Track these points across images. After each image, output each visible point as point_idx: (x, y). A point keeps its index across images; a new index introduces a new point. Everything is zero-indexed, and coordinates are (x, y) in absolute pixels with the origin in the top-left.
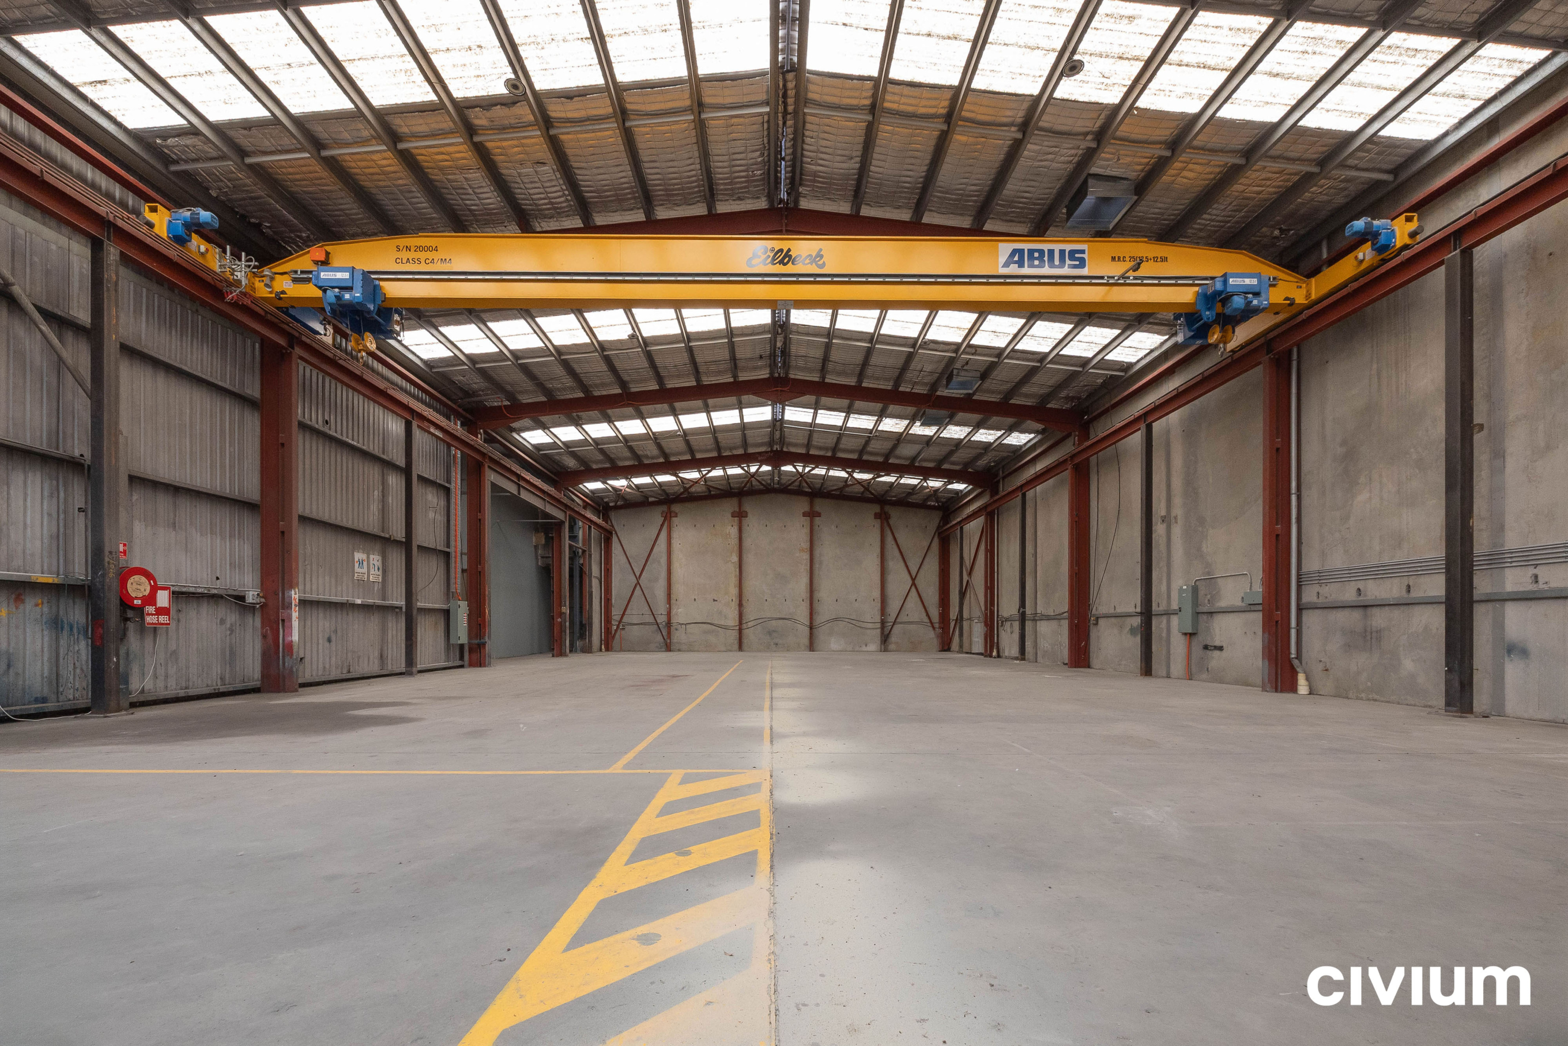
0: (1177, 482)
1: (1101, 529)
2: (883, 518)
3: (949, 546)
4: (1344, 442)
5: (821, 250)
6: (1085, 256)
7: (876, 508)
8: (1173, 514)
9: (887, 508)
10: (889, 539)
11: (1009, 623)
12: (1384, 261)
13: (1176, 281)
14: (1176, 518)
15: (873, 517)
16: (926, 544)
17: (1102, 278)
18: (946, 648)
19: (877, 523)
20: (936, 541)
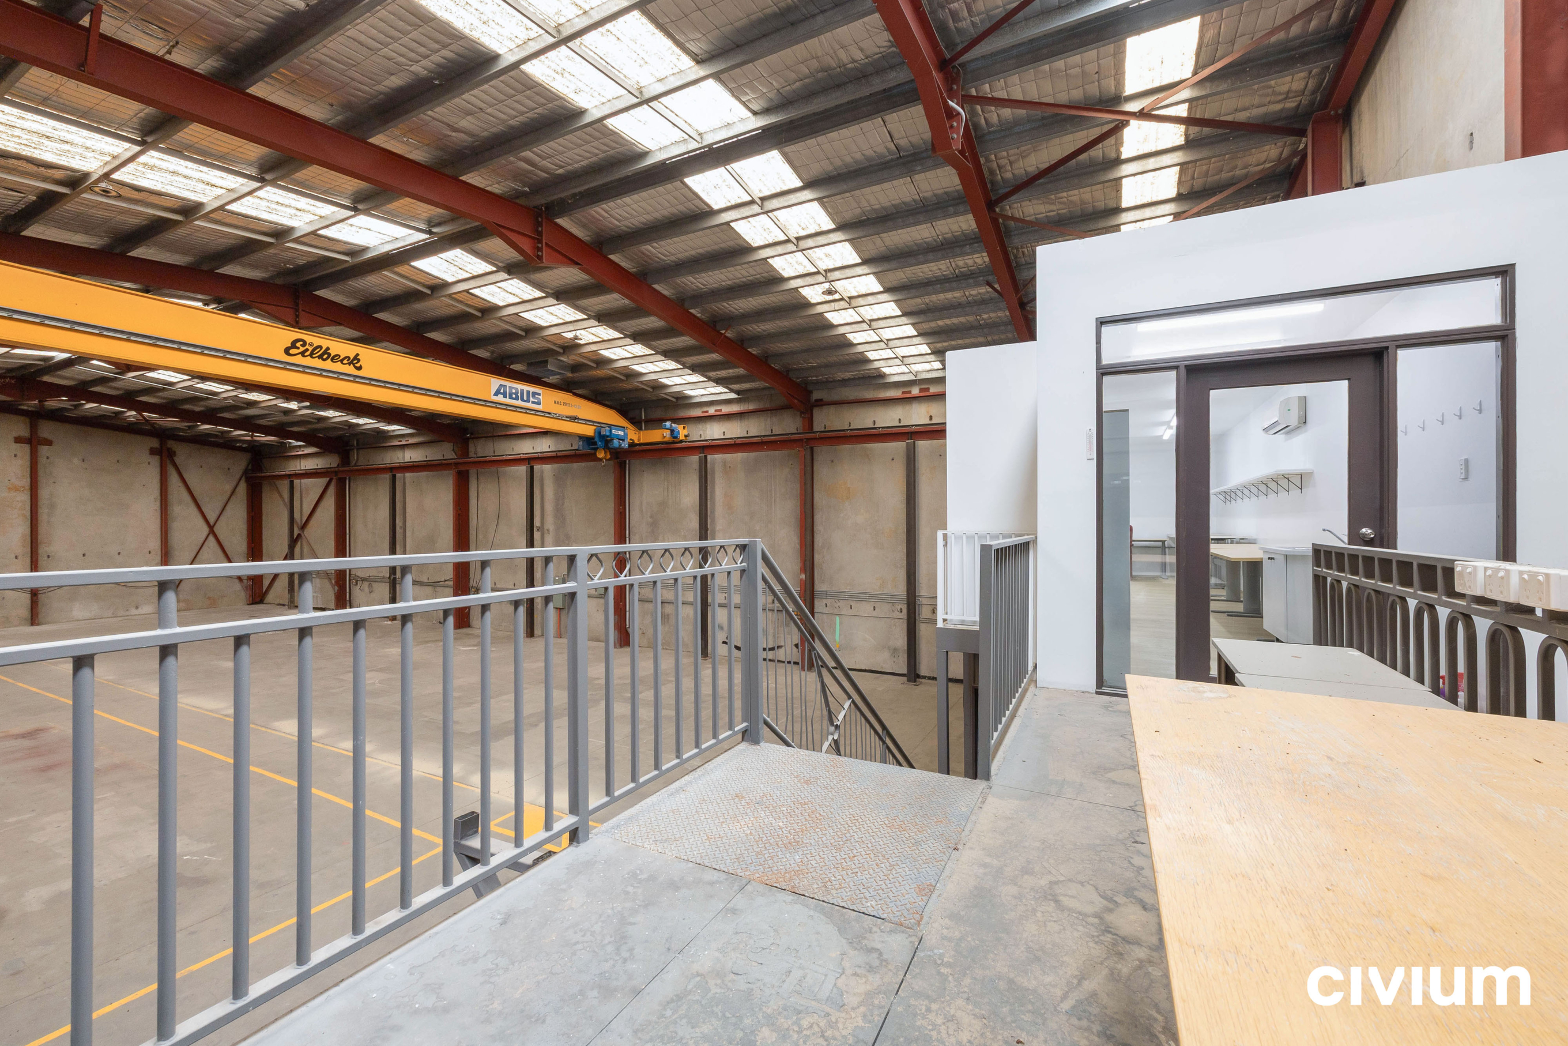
0: (549, 507)
1: (481, 523)
2: (165, 456)
3: (261, 492)
4: (651, 517)
5: (358, 355)
6: (541, 397)
7: (155, 443)
8: (546, 528)
9: (171, 444)
10: (174, 479)
11: (366, 584)
12: (674, 443)
13: (587, 422)
14: (548, 530)
15: (148, 452)
16: (228, 488)
17: (550, 413)
18: (258, 600)
19: (155, 461)
20: (243, 487)
